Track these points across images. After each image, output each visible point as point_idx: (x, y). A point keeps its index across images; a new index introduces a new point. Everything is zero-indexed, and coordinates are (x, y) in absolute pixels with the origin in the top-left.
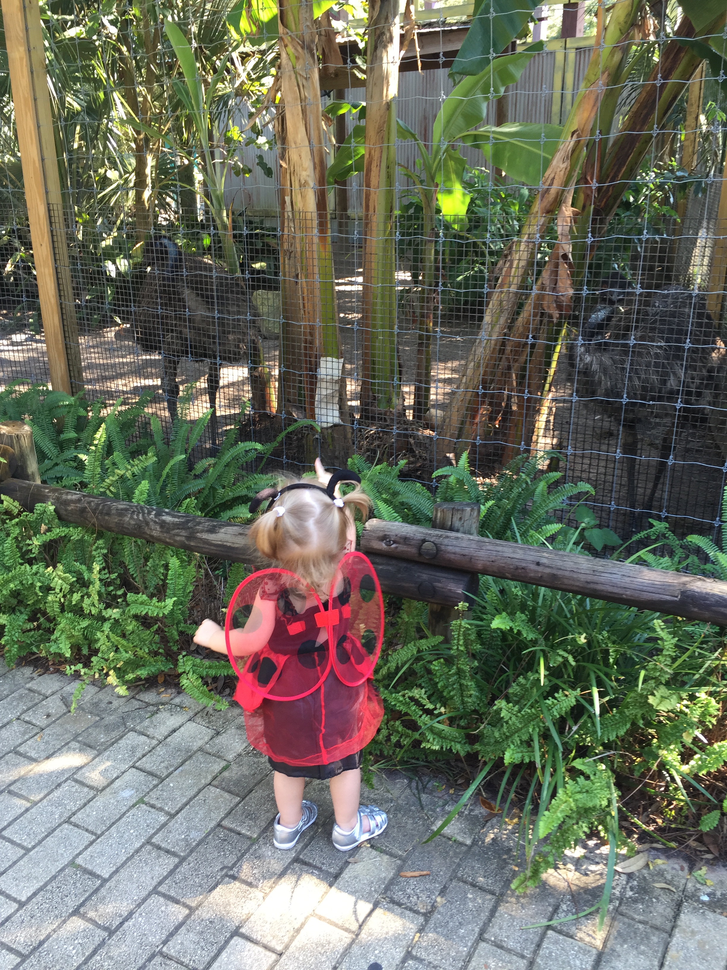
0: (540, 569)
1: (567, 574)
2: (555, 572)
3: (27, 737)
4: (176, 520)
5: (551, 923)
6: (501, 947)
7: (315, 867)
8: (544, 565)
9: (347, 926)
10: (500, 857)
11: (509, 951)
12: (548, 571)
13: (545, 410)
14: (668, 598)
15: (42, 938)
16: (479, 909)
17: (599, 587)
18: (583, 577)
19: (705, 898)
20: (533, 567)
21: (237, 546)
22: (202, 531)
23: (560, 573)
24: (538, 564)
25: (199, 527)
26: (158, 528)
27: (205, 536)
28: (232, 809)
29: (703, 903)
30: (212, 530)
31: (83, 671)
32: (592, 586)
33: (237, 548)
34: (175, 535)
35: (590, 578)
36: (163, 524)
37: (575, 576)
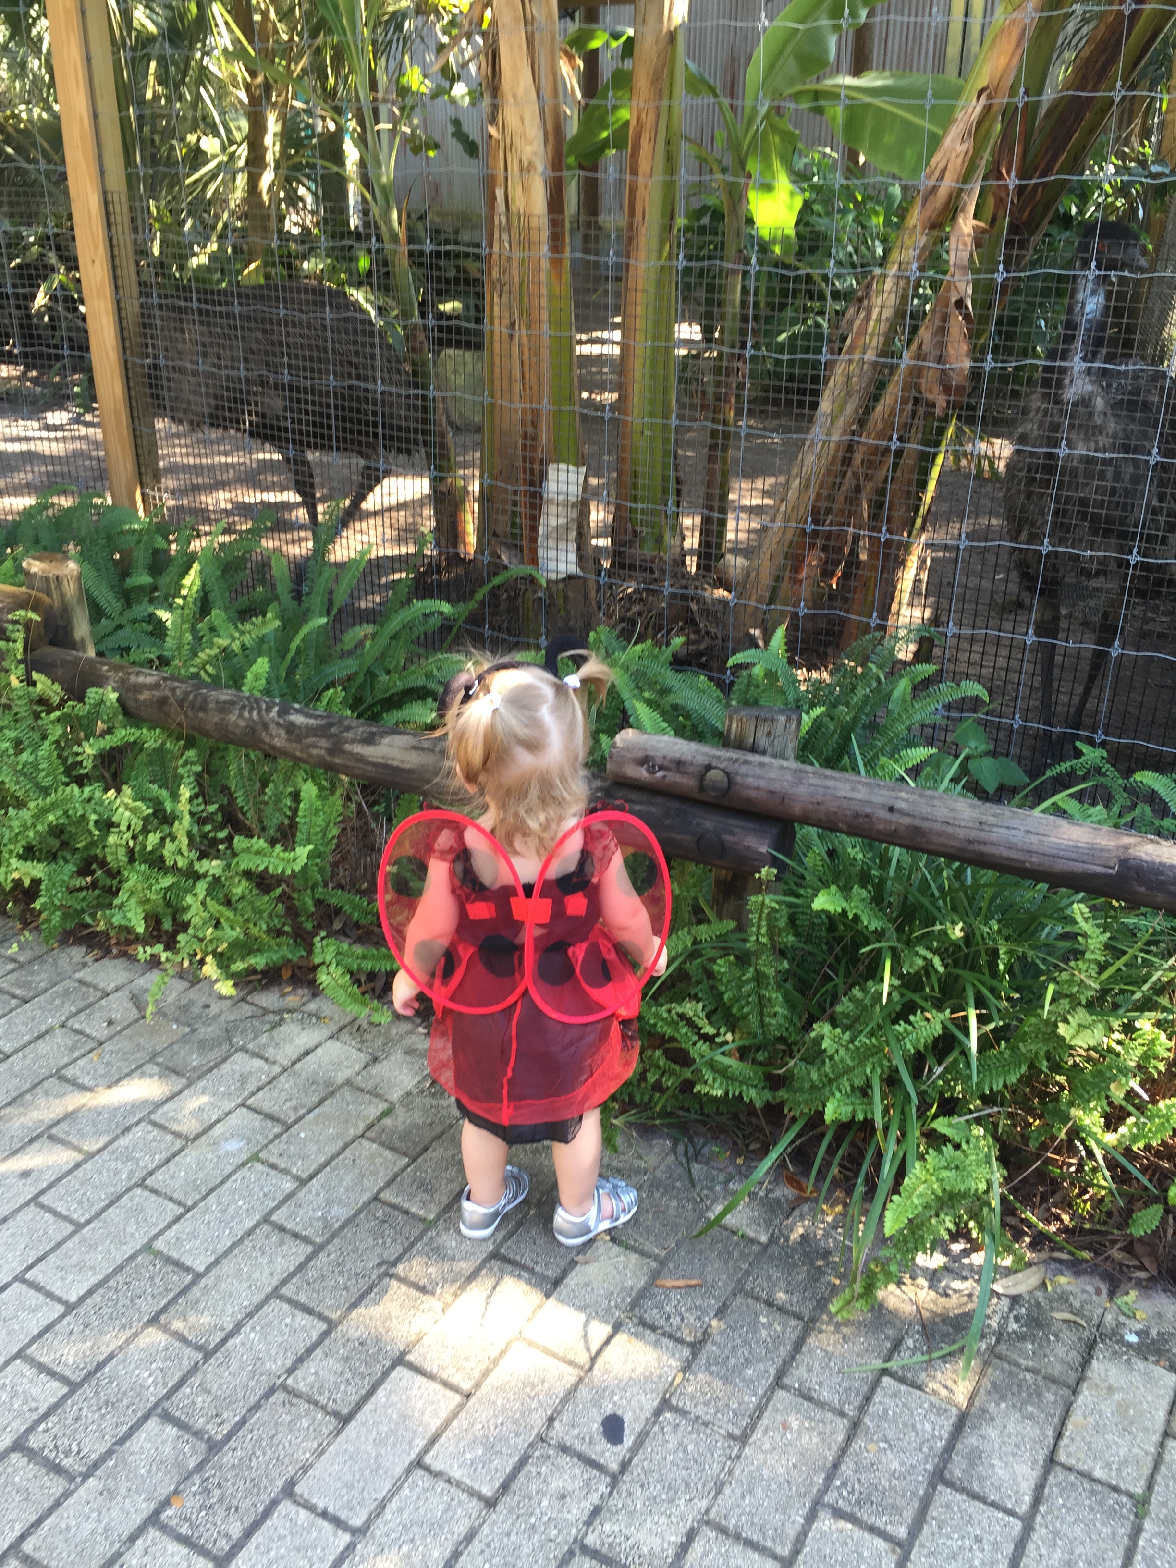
0: (894, 818)
1: (937, 827)
2: (918, 823)
3: (77, 1054)
4: (312, 721)
5: (888, 1365)
6: (810, 1399)
7: (524, 1267)
8: (901, 812)
9: (571, 1356)
10: (812, 1263)
11: (821, 1405)
12: (906, 821)
13: (913, 562)
14: (1099, 869)
15: (101, 1358)
16: (777, 1341)
17: (987, 849)
18: (962, 833)
19: (1133, 1338)
20: (883, 814)
21: (407, 766)
22: (353, 741)
23: (925, 825)
24: (891, 809)
25: (349, 735)
26: (283, 733)
27: (358, 749)
28: (396, 1176)
29: (1129, 1345)
30: (369, 740)
31: (164, 956)
32: (976, 847)
33: (409, 771)
34: (309, 746)
35: (974, 834)
36: (290, 728)
37: (950, 830)
